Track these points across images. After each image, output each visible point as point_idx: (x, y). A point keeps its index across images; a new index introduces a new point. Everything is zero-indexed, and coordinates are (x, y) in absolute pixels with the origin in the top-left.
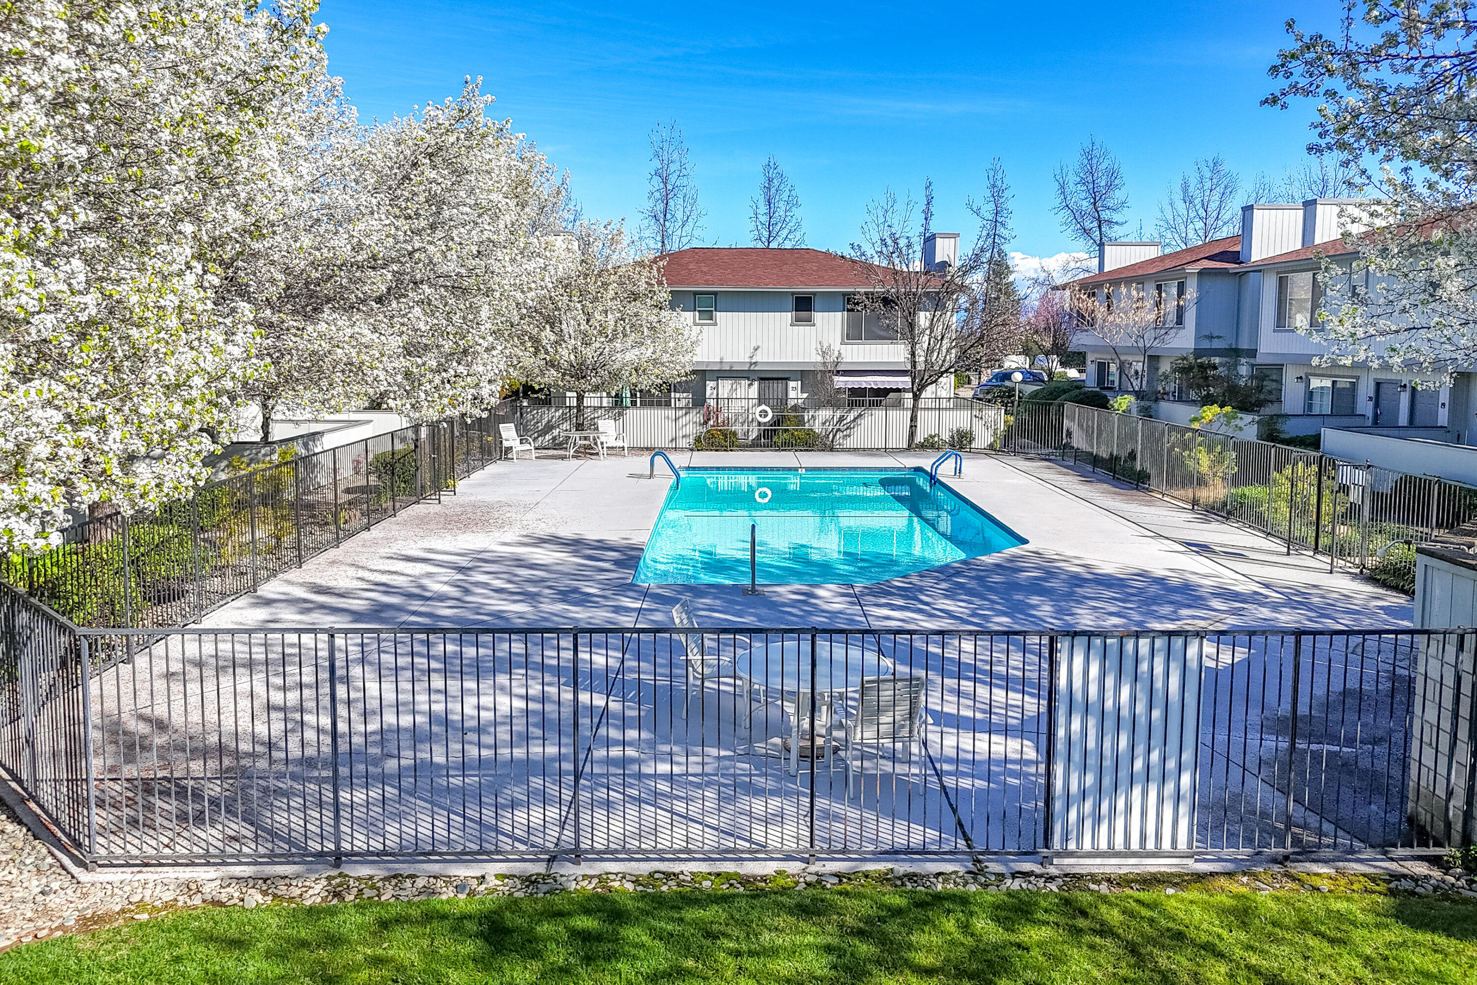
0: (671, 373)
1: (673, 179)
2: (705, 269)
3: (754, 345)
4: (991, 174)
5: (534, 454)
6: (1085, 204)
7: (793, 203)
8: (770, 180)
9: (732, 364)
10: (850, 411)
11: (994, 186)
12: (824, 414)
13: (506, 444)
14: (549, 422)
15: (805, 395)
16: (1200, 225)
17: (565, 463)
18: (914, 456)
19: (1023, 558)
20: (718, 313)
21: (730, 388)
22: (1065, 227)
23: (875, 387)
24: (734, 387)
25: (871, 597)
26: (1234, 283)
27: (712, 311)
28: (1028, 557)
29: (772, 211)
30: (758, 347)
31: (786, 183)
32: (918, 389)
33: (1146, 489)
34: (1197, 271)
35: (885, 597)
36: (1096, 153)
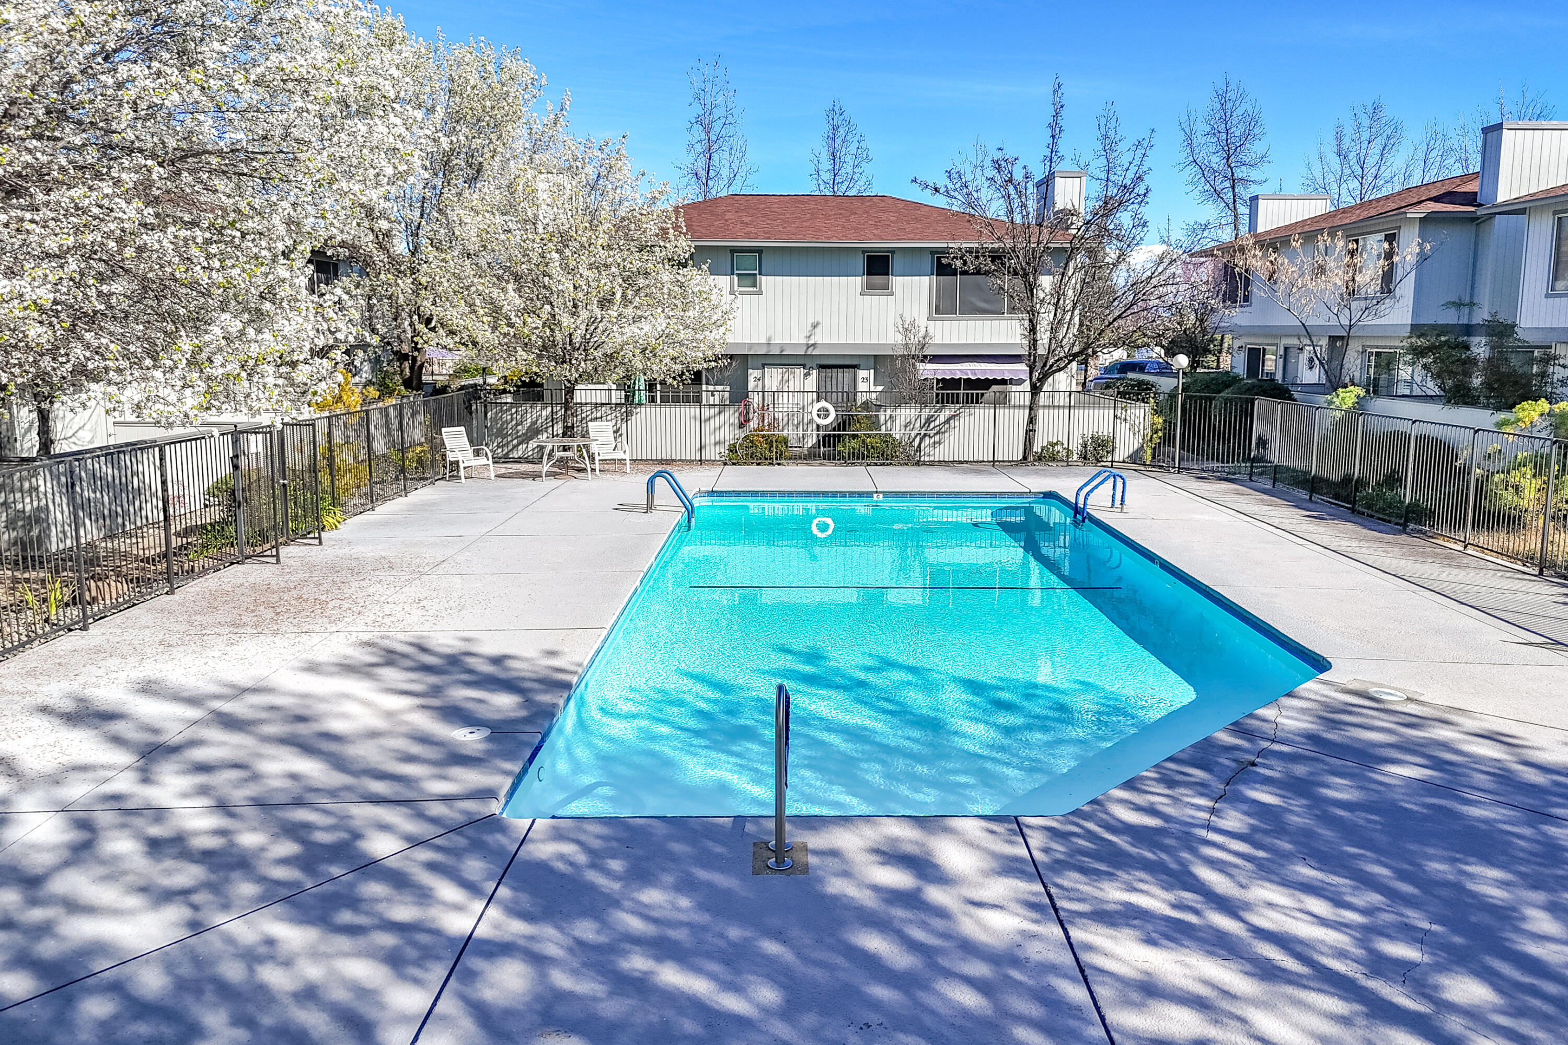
0: (697, 357)
1: (717, 127)
2: (747, 220)
3: (811, 320)
4: (1103, 121)
5: (492, 471)
6: (1215, 159)
7: (862, 157)
8: (835, 129)
9: (782, 346)
10: (941, 409)
11: (1106, 137)
12: (906, 414)
13: (451, 457)
14: (534, 423)
15: (880, 388)
16: (1355, 184)
17: (537, 483)
18: (1037, 473)
19: (1350, 713)
20: (764, 278)
21: (780, 378)
22: (1190, 188)
23: (974, 378)
24: (786, 377)
25: (1076, 875)
26: (1469, 231)
27: (755, 275)
28: (1359, 710)
29: (837, 167)
30: (818, 324)
31: (854, 132)
32: (1039, 379)
33: (1425, 533)
34: (1422, 215)
35: (1111, 874)
36: (1231, 95)
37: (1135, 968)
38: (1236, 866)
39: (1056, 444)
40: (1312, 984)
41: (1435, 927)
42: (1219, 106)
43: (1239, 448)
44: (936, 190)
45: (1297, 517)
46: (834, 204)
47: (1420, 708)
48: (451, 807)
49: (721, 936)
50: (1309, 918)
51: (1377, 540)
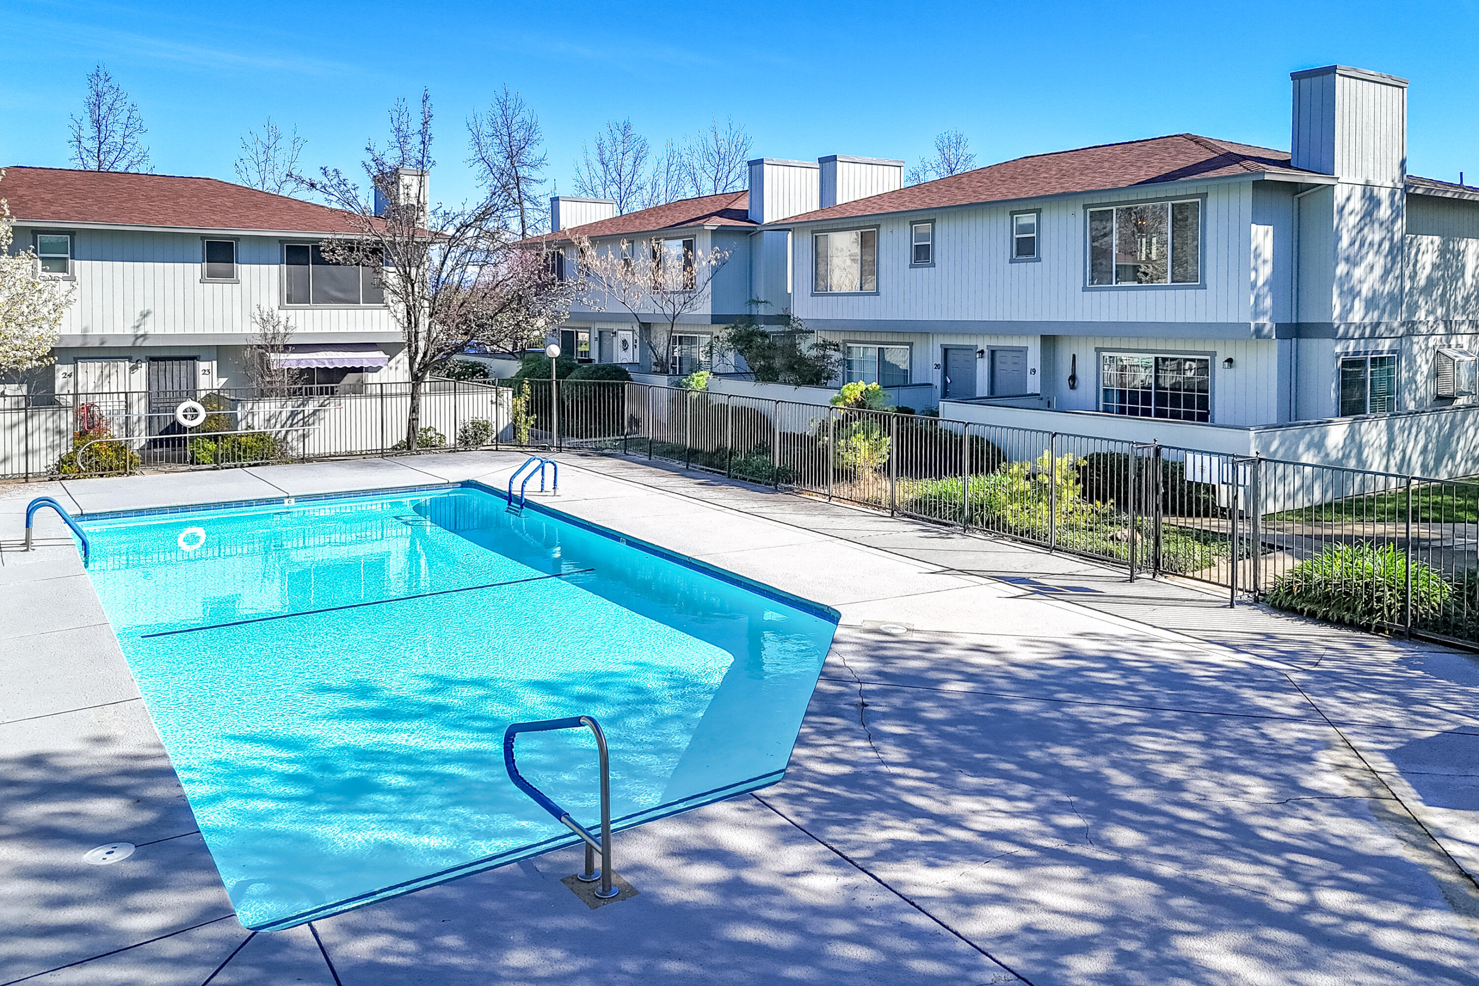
3: (139, 309)
4: (395, 115)
6: (500, 158)
7: (133, 126)
8: (100, 95)
9: (103, 338)
10: (304, 402)
15: (226, 381)
16: (614, 188)
19: (885, 648)
20: (77, 263)
21: (98, 372)
22: (480, 182)
23: (331, 367)
24: (106, 372)
25: (836, 829)
26: (744, 240)
27: (65, 259)
28: (885, 645)
29: (102, 135)
30: (148, 313)
31: (124, 101)
32: (419, 370)
33: (791, 489)
34: (715, 228)
35: (859, 820)
36: (511, 104)
37: (940, 889)
38: (927, 789)
39: (429, 430)
40: (1044, 862)
41: (1073, 799)
42: (501, 112)
43: (591, 424)
44: (313, 185)
45: (692, 485)
46: (151, 184)
47: (921, 635)
48: (189, 939)
49: (620, 971)
50: (1004, 815)
51: (766, 500)
